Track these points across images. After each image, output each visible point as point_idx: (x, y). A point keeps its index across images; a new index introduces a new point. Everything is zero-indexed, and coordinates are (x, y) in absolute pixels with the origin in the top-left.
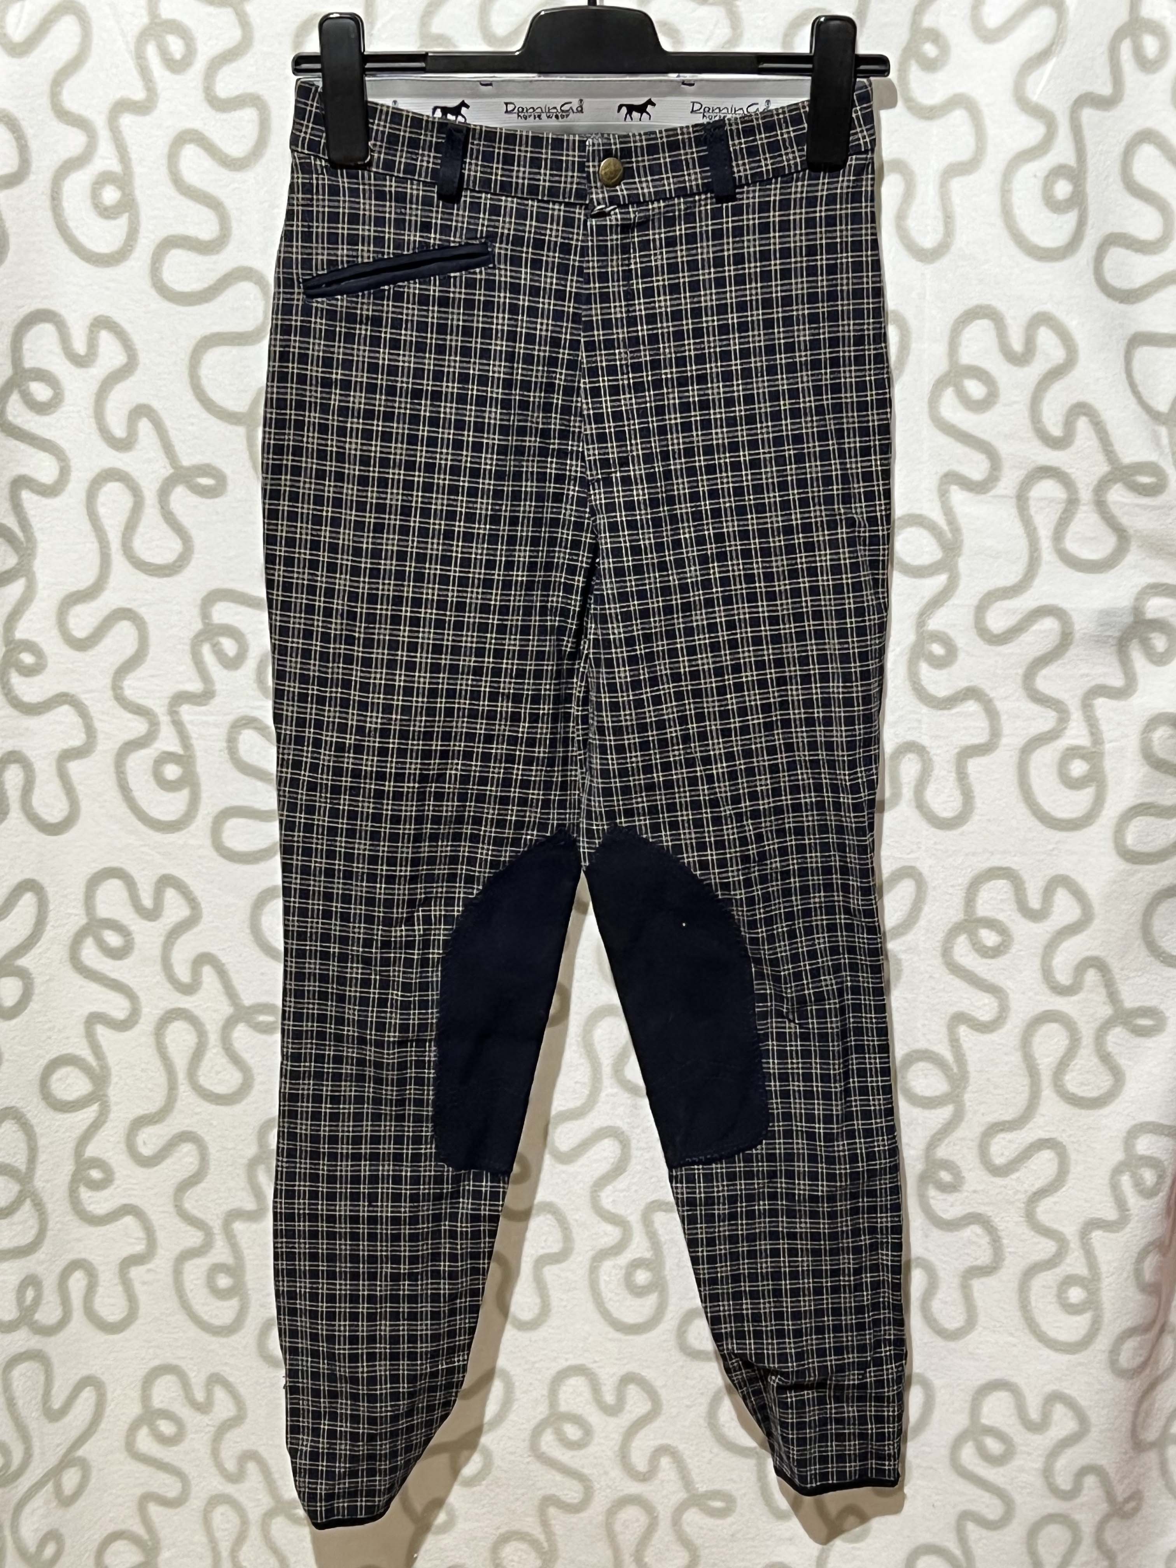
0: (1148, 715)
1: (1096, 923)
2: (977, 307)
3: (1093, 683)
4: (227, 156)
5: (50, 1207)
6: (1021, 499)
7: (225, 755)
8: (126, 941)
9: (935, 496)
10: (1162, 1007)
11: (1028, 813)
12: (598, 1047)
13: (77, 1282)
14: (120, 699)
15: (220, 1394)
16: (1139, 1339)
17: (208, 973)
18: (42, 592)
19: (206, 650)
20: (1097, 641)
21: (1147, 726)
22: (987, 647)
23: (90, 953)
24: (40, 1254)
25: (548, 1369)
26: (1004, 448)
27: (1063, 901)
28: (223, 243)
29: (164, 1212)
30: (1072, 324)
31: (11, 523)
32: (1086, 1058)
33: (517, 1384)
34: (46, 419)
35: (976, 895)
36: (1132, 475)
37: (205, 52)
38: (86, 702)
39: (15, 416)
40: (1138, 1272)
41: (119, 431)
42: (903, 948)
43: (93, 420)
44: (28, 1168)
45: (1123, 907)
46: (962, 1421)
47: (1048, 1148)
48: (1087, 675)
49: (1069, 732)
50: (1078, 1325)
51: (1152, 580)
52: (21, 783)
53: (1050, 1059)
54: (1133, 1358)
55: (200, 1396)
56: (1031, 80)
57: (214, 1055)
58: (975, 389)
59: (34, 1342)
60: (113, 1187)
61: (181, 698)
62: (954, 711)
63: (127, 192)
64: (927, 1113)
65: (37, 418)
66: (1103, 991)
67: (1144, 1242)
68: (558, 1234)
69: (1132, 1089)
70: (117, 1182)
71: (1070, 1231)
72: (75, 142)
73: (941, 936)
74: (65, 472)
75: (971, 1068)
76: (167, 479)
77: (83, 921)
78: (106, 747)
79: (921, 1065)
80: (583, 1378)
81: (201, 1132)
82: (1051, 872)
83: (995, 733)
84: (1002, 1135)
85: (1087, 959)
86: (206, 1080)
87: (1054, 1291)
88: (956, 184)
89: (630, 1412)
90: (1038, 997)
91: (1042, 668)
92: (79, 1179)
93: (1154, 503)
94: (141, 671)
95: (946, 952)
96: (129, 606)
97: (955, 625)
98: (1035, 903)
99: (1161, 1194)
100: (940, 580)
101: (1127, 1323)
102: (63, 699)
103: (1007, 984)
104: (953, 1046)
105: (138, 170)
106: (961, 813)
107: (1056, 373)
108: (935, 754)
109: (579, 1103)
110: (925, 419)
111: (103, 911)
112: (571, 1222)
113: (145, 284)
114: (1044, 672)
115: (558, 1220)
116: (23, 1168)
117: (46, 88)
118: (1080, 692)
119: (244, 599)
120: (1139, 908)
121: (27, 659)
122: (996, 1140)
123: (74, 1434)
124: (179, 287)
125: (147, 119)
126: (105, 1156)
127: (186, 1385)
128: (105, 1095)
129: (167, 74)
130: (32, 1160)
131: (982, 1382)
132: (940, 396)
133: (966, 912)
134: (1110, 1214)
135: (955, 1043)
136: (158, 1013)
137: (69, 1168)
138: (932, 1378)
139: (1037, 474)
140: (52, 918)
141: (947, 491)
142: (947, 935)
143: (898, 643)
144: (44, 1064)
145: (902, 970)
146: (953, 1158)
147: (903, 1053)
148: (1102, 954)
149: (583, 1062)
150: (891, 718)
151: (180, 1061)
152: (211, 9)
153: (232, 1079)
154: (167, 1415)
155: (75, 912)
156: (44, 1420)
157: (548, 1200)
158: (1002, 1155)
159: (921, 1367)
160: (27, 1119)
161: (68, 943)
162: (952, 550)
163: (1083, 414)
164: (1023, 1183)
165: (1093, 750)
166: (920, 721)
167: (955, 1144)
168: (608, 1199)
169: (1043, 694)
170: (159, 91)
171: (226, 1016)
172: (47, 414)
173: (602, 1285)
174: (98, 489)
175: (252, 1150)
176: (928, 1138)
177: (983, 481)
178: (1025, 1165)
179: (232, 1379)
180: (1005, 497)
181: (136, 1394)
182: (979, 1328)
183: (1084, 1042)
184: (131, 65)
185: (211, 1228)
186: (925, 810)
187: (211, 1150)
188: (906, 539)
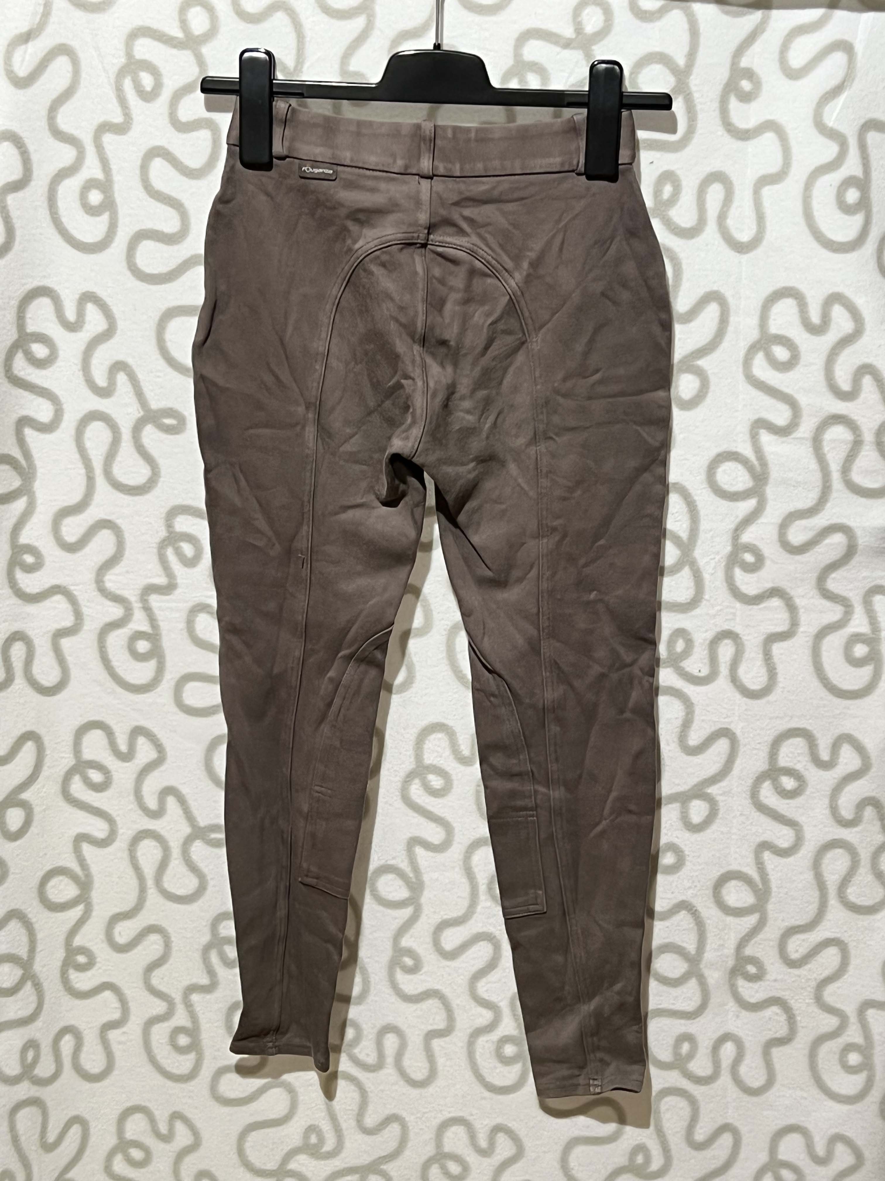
1: (873, 772)
2: (784, 288)
3: (873, 584)
4: (187, 167)
5: (46, 985)
6: (817, 441)
7: (185, 634)
8: (106, 778)
9: (747, 437)
11: (820, 686)
12: (476, 870)
13: (67, 1043)
14: (103, 591)
15: (179, 1126)
17: (171, 802)
18: (40, 508)
19: (170, 553)
20: (876, 552)
22: (788, 556)
23: (77, 787)
24: (39, 1023)
25: (435, 1118)
26: (803, 400)
27: (847, 753)
28: (184, 235)
29: (135, 987)
30: (860, 301)
31: (16, 453)
32: (864, 874)
33: (411, 1128)
34: (44, 372)
35: (778, 750)
37: (170, 85)
38: (75, 592)
39: (19, 371)
41: (101, 381)
42: (721, 792)
43: (81, 373)
44: (29, 956)
46: (763, 1157)
47: (834, 945)
48: (868, 578)
49: (852, 623)
50: (856, 1082)
52: (24, 656)
53: (836, 877)
55: (163, 1129)
56: (827, 110)
57: (176, 864)
58: (781, 353)
59: (34, 1091)
60: (95, 969)
61: (150, 589)
62: (762, 606)
63: (108, 195)
64: (737, 920)
65: (37, 371)
66: (878, 822)
68: (443, 1013)
70: (98, 965)
71: (850, 1009)
72: (68, 153)
73: (750, 782)
74: (58, 414)
75: (773, 884)
76: (139, 420)
77: (72, 762)
78: (91, 627)
79: (733, 883)
80: (463, 1127)
81: (164, 924)
82: (838, 732)
83: (794, 623)
84: (797, 936)
85: (866, 799)
86: (169, 884)
87: (837, 1056)
88: (767, 191)
89: (499, 1155)
90: (827, 829)
91: (833, 572)
92: (68, 963)
94: (117, 569)
95: (754, 794)
96: (109, 518)
97: (763, 539)
98: (825, 756)
100: (751, 503)
102: (56, 590)
103: (801, 819)
104: (759, 868)
105: (117, 178)
106: (767, 686)
107: (846, 341)
108: (747, 640)
109: (460, 914)
110: (741, 377)
111: (88, 754)
112: (454, 1005)
113: (122, 267)
114: (833, 575)
115: (444, 1004)
116: (25, 956)
117: (44, 113)
118: (862, 592)
119: (198, 513)
121: (29, 559)
122: (792, 940)
123: (64, 1162)
124: (148, 270)
125: (124, 138)
126: (88, 945)
127: (152, 1121)
128: (89, 897)
129: (141, 102)
130: (32, 950)
131: (779, 1127)
132: (752, 359)
133: (770, 763)
134: (881, 996)
135: (760, 865)
136: (132, 833)
137: (61, 954)
138: (739, 1127)
139: (830, 421)
140: (48, 761)
141: (757, 434)
142: (755, 781)
143: (718, 553)
144: (42, 875)
145: (718, 809)
146: (758, 955)
147: (719, 874)
148: (877, 796)
149: (464, 881)
150: (712, 612)
151: (149, 871)
152: (174, 51)
153: (190, 884)
154: (137, 1144)
155: (66, 756)
156: (40, 1151)
157: (436, 988)
158: (797, 951)
159: (731, 1117)
160: (29, 919)
161: (60, 780)
162: (760, 480)
163: (867, 373)
164: (814, 972)
165: (871, 636)
166: (734, 614)
167: (760, 944)
168: (483, 988)
169: (832, 593)
170: (134, 116)
171: (185, 835)
172: (45, 369)
173: (478, 1056)
174: (85, 427)
175: (206, 938)
176: (739, 940)
177: (786, 426)
178: (815, 959)
179: (189, 1115)
180: (803, 438)
181: (113, 1129)
182: (777, 1086)
183: (863, 863)
184: (112, 95)
185: (174, 999)
186: (738, 684)
187: (173, 939)
188: (724, 471)
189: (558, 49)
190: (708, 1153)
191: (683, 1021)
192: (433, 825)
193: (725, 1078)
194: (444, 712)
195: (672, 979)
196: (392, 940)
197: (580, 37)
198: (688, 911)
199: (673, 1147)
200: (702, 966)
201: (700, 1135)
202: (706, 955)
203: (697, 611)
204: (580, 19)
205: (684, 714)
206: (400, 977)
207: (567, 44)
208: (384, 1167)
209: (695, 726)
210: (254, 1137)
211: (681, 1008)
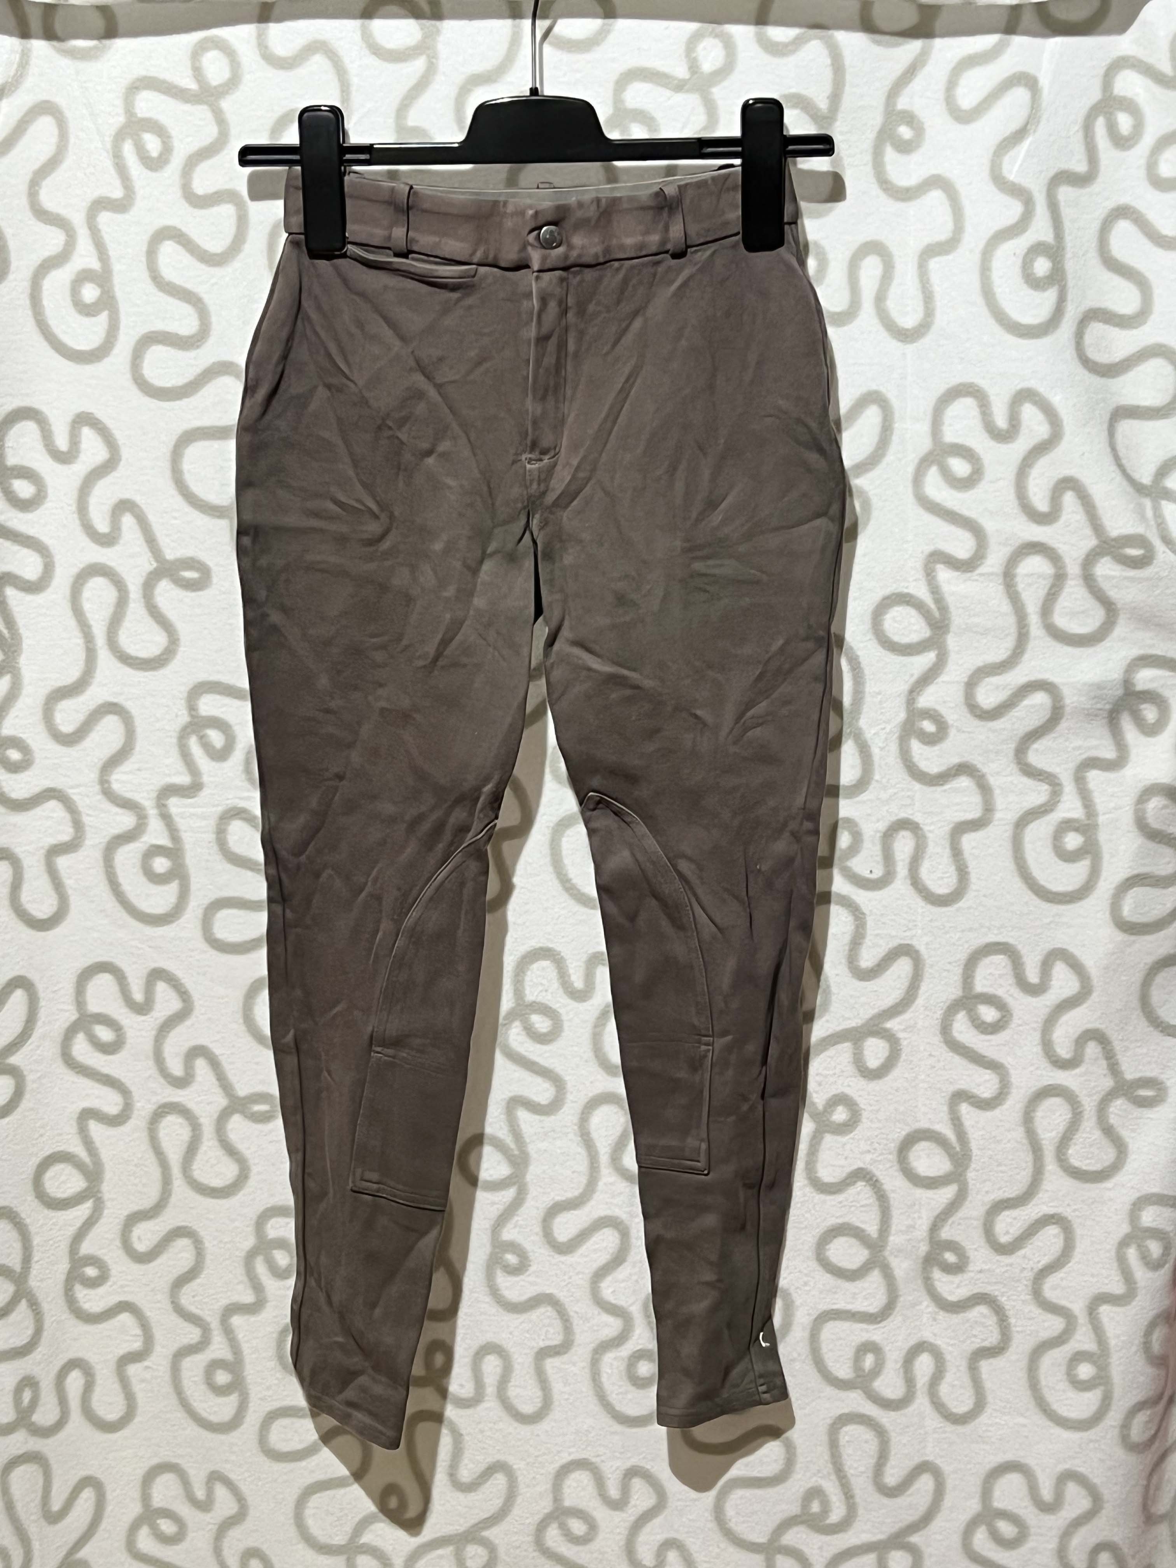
0: (1141, 786)
1: (1095, 997)
2: (960, 384)
3: (1084, 756)
4: (206, 252)
5: (45, 1306)
6: (1008, 576)
7: (216, 848)
8: (118, 1036)
9: (921, 575)
10: (1163, 1077)
11: (1024, 887)
12: (594, 1135)
13: (75, 1381)
14: (108, 794)
15: (221, 1491)
16: (1148, 1412)
17: (201, 1066)
18: (27, 688)
19: (194, 743)
20: (1088, 715)
21: (1141, 796)
22: (977, 722)
23: (81, 1048)
24: (38, 1354)
25: (551, 1463)
26: (989, 525)
27: (1061, 973)
28: (203, 338)
29: (159, 1309)
30: (1056, 399)
32: (1089, 1130)
33: (520, 1478)
34: (28, 516)
35: (973, 972)
36: (1119, 548)
37: (182, 149)
38: (73, 797)
40: (1146, 1346)
41: (102, 526)
42: (903, 1027)
43: (76, 516)
44: (22, 1268)
45: (1123, 978)
46: (974, 1506)
47: (1054, 1223)
48: (1079, 748)
49: (1061, 806)
50: (1088, 1402)
51: (1142, 652)
52: (10, 879)
53: (1054, 1134)
54: (1144, 1432)
55: (200, 1494)
56: (1006, 160)
57: (209, 1147)
58: (960, 467)
59: (32, 1444)
60: (109, 1283)
61: (169, 791)
62: (947, 787)
63: (107, 289)
64: (930, 1193)
65: (21, 515)
66: (1104, 1063)
67: (1151, 1314)
68: (558, 1325)
69: (1135, 1163)
70: (112, 1279)
71: (1078, 1307)
72: (54, 240)
73: (939, 1014)
74: (49, 568)
75: (974, 1145)
76: (151, 573)
77: (74, 1016)
78: (94, 841)
79: (923, 1145)
80: (588, 1473)
81: (195, 1226)
82: (1049, 946)
83: (989, 808)
84: (1006, 1213)
85: (1087, 1031)
86: (200, 1174)
87: (1063, 1369)
88: (934, 264)
89: (635, 1506)
90: (1039, 1072)
91: (1033, 742)
92: (74, 1277)
93: (1142, 575)
94: (127, 766)
95: (945, 1029)
96: (115, 700)
97: (944, 702)
98: (1033, 977)
99: (1167, 1266)
100: (930, 657)
101: (1136, 1396)
102: (50, 794)
103: (1007, 1060)
104: (954, 1125)
105: (117, 267)
106: (956, 889)
107: (1041, 449)
108: (928, 831)
109: (577, 1193)
110: (910, 498)
111: (94, 1006)
112: (572, 1314)
113: (126, 380)
114: (1035, 746)
115: (559, 1312)
116: (18, 1268)
117: (24, 188)
118: (1072, 766)
119: (229, 691)
120: (1138, 977)
121: (14, 755)
122: (1000, 1217)
123: (74, 1536)
124: (159, 383)
125: (126, 216)
126: (100, 1253)
127: (186, 1483)
128: (99, 1191)
129: (145, 171)
130: (27, 1259)
131: (993, 1465)
132: (924, 475)
133: (964, 988)
134: (1117, 1287)
135: (956, 1122)
136: (150, 1108)
137: (64, 1266)
138: (941, 1465)
139: (1024, 551)
140: (42, 1015)
141: (933, 570)
142: (945, 1012)
143: (888, 722)
144: (37, 1162)
145: (901, 1050)
146: (957, 1239)
147: (904, 1133)
148: (1102, 1027)
149: (581, 1152)
150: (884, 796)
151: (174, 1155)
152: (187, 107)
153: (228, 1171)
154: (167, 1514)
155: (66, 1007)
156: (43, 1522)
157: (548, 1292)
158: (1007, 1233)
159: (930, 1454)
160: (21, 1218)
161: (59, 1039)
162: (940, 628)
163: (1069, 488)
164: (1029, 1260)
165: (1087, 822)
166: (912, 798)
167: (959, 1224)
168: (608, 1289)
169: (1036, 768)
170: (137, 189)
171: (220, 1108)
172: (28, 511)
173: (604, 1379)
174: (82, 585)
175: (249, 1242)
176: (932, 1219)
177: (970, 559)
178: (1030, 1242)
179: (232, 1476)
180: (992, 574)
181: (136, 1494)
182: (988, 1410)
183: (1086, 1115)
184: (108, 164)
185: (208, 1324)
186: (920, 887)
187: (207, 1244)
188: (894, 618)
189: (668, 93)
190: (902, 1501)
191: (864, 1326)
192: (539, 1080)
193: (922, 1402)
194: (549, 934)
195: (848, 1270)
196: (489, 1232)
197: (696, 76)
198: (867, 1181)
199: (857, 1492)
200: (886, 1253)
201: (892, 1477)
202: (891, 1238)
203: (864, 797)
204: (694, 55)
205: (853, 927)
206: (503, 1280)
207: (680, 86)
208: (486, 1533)
209: (868, 941)
210: (316, 1501)
211: (862, 1309)
